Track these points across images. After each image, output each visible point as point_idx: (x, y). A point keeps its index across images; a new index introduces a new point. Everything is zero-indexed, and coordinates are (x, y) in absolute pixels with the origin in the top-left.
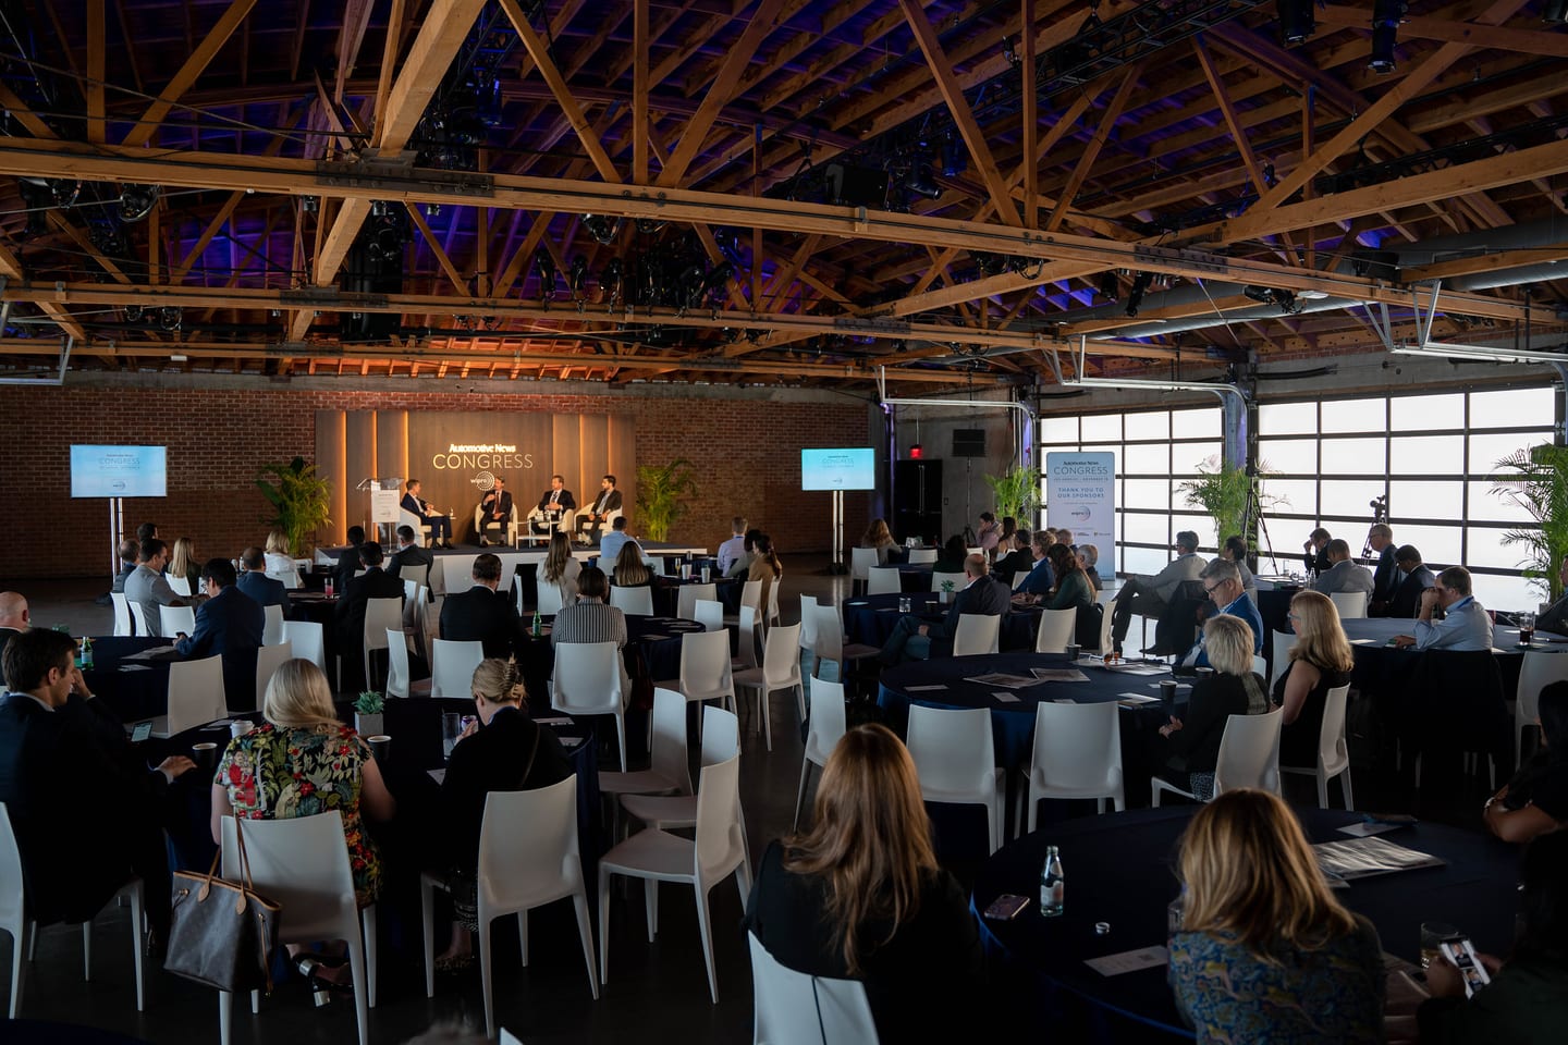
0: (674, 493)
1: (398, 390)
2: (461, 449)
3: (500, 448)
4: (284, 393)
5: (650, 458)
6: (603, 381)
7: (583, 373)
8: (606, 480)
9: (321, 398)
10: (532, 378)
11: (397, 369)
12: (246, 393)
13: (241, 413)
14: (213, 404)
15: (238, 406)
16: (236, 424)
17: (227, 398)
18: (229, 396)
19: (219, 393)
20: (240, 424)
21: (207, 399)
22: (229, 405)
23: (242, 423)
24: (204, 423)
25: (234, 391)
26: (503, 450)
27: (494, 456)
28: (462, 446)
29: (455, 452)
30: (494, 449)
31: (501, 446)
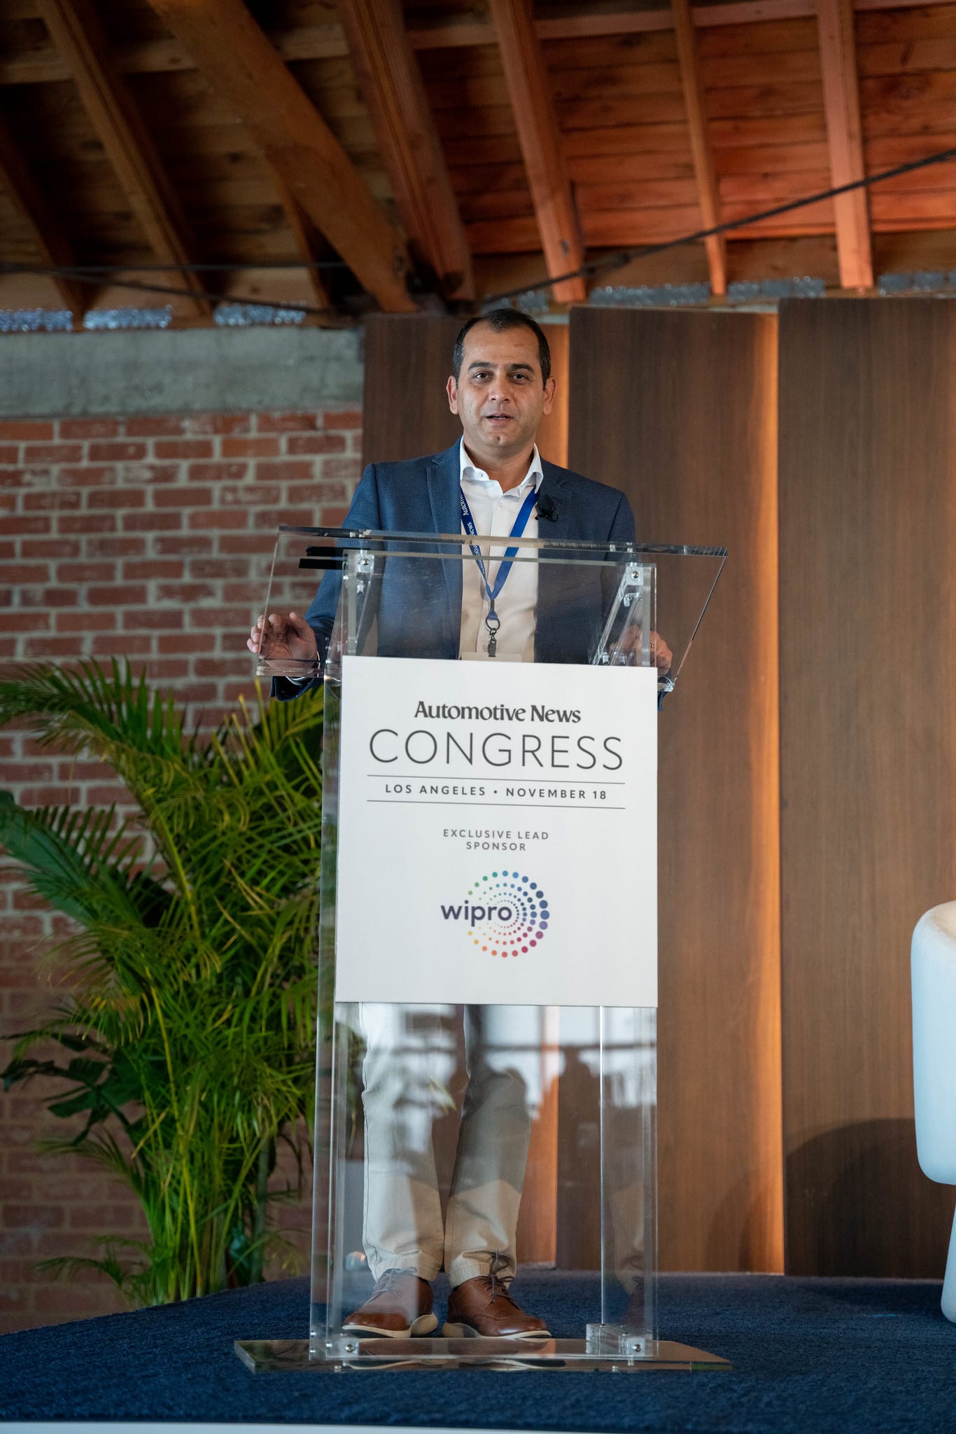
12: (247, 430)
13: (215, 533)
14: (85, 491)
15: (203, 497)
16: (189, 593)
17: (151, 459)
18: (162, 451)
19: (114, 433)
20: (209, 593)
21: (55, 469)
22: (161, 498)
23: (218, 584)
24: (37, 589)
25: (187, 424)
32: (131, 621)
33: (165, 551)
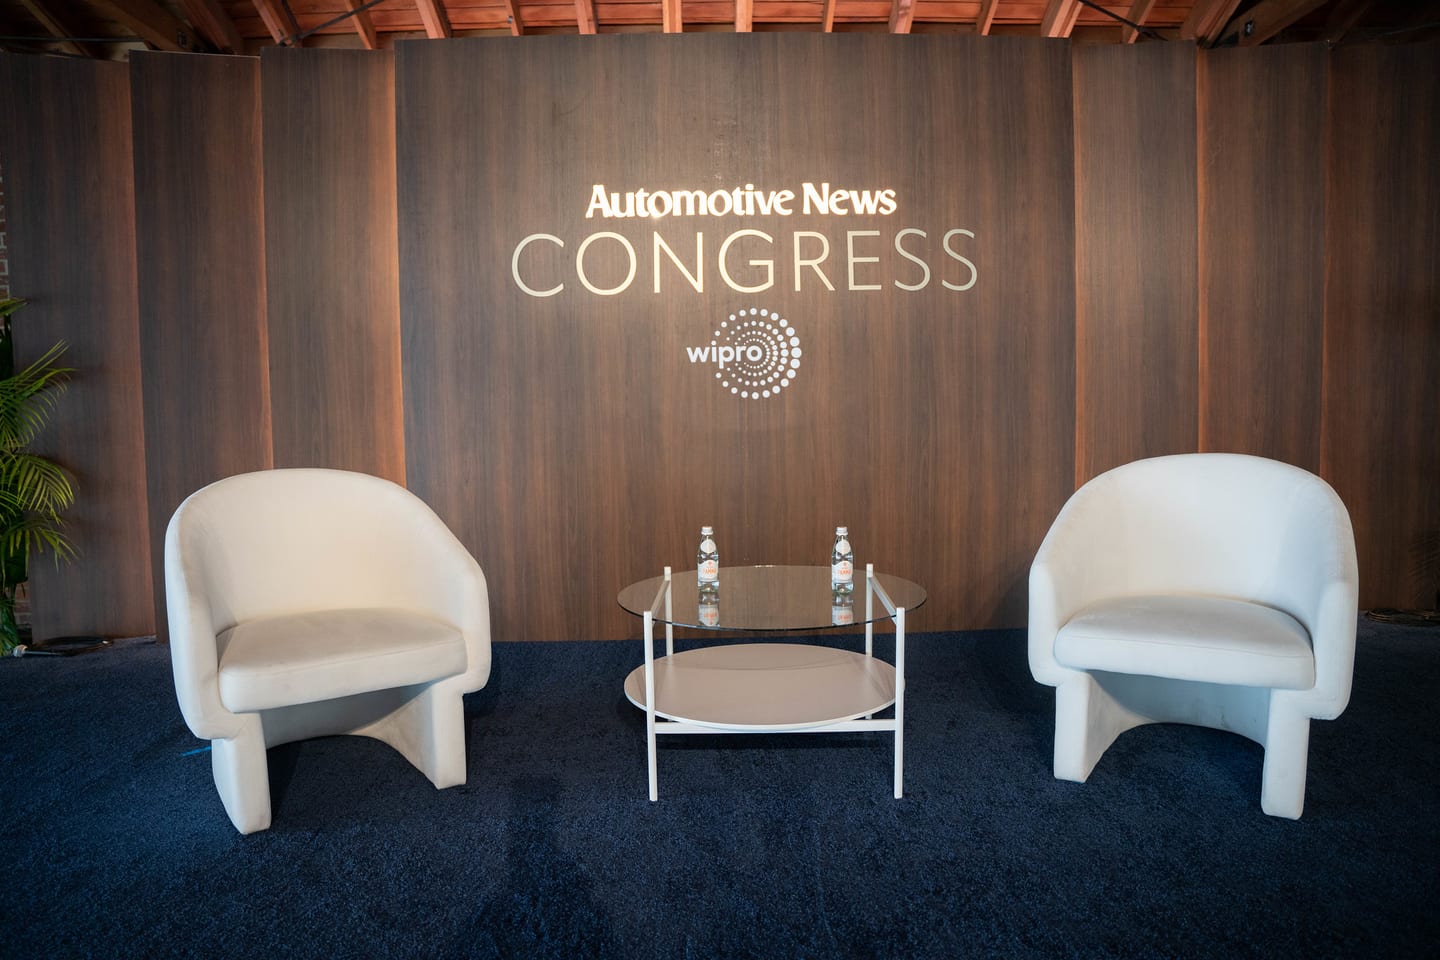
3: (822, 199)
26: (841, 205)
27: (797, 235)
28: (641, 194)
29: (612, 219)
30: (796, 204)
31: (830, 194)
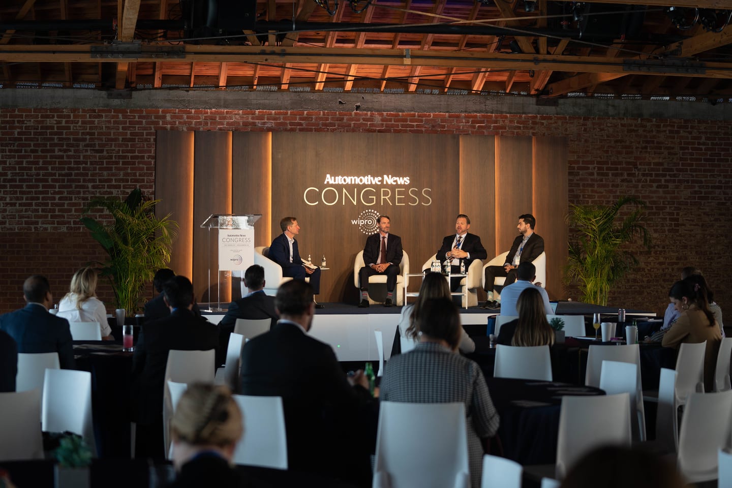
0: (618, 241)
1: (264, 107)
2: (339, 180)
3: (389, 180)
4: (124, 112)
5: (590, 197)
6: (529, 95)
7: (502, 84)
8: (522, 220)
9: (168, 118)
10: (436, 91)
11: (263, 81)
12: (79, 112)
13: (71, 137)
14: (40, 126)
15: (69, 128)
16: (65, 151)
17: (56, 118)
18: (58, 117)
19: (47, 112)
20: (70, 151)
21: (32, 120)
22: (58, 128)
23: (72, 149)
24: (29, 149)
25: (64, 110)
26: (394, 181)
27: (382, 190)
28: (340, 177)
29: (332, 184)
30: (382, 181)
31: (392, 178)
32: (52, 157)
33: (59, 141)
